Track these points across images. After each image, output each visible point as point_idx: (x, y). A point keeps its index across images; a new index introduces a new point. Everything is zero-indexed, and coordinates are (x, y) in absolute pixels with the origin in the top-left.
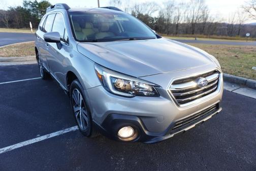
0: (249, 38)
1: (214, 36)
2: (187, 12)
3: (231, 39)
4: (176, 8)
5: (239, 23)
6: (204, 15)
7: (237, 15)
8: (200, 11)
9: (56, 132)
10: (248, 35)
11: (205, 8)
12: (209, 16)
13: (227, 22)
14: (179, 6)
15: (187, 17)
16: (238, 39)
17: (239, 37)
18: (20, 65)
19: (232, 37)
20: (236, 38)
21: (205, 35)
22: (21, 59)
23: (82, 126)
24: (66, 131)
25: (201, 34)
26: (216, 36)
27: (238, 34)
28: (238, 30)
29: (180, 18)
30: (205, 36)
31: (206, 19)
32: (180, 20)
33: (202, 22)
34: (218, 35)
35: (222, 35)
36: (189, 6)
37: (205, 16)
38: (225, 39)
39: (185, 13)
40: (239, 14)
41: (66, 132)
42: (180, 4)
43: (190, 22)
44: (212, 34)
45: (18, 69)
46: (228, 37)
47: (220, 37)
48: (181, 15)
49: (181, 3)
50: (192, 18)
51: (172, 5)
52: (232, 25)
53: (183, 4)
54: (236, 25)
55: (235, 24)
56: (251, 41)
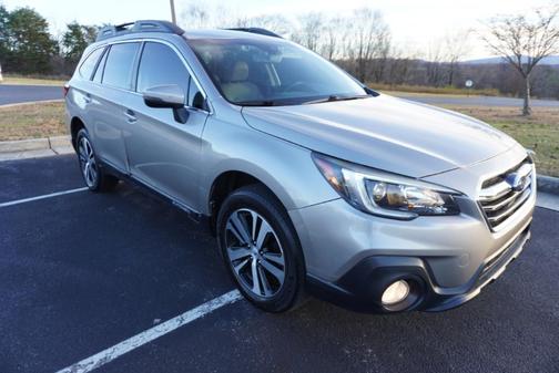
0: (470, 91)
1: (404, 86)
2: (347, 38)
3: (437, 93)
4: (324, 28)
5: (449, 60)
6: (380, 44)
7: (444, 44)
8: (374, 35)
9: (196, 310)
10: (469, 83)
11: (384, 30)
12: (392, 45)
13: (427, 58)
14: (332, 25)
15: (349, 47)
16: (451, 93)
17: (452, 88)
18: (16, 161)
19: (439, 89)
20: (445, 89)
21: (386, 83)
22: (13, 146)
23: (256, 290)
24: (216, 304)
25: (377, 82)
26: (408, 87)
27: (450, 83)
28: (448, 74)
29: (336, 48)
30: (387, 86)
31: (385, 52)
32: (335, 53)
33: (378, 57)
34: (411, 85)
35: (420, 85)
36: (351, 26)
37: (384, 47)
38: (427, 92)
39: (344, 40)
40: (448, 42)
41: (215, 307)
42: (334, 20)
43: (356, 57)
44: (400, 83)
45: (14, 169)
46: (431, 88)
47: (417, 87)
48: (337, 42)
49: (336, 18)
50: (358, 50)
51: (317, 24)
52: (436, 65)
53: (338, 21)
54: (443, 64)
55: (441, 61)
56: (475, 96)
